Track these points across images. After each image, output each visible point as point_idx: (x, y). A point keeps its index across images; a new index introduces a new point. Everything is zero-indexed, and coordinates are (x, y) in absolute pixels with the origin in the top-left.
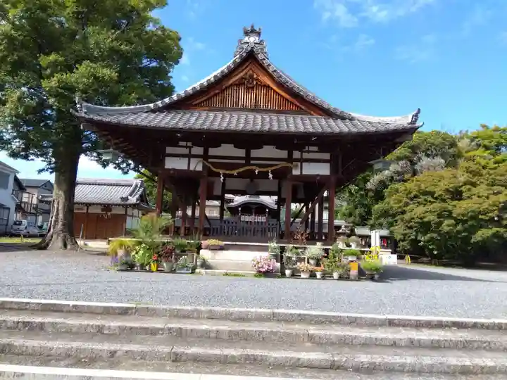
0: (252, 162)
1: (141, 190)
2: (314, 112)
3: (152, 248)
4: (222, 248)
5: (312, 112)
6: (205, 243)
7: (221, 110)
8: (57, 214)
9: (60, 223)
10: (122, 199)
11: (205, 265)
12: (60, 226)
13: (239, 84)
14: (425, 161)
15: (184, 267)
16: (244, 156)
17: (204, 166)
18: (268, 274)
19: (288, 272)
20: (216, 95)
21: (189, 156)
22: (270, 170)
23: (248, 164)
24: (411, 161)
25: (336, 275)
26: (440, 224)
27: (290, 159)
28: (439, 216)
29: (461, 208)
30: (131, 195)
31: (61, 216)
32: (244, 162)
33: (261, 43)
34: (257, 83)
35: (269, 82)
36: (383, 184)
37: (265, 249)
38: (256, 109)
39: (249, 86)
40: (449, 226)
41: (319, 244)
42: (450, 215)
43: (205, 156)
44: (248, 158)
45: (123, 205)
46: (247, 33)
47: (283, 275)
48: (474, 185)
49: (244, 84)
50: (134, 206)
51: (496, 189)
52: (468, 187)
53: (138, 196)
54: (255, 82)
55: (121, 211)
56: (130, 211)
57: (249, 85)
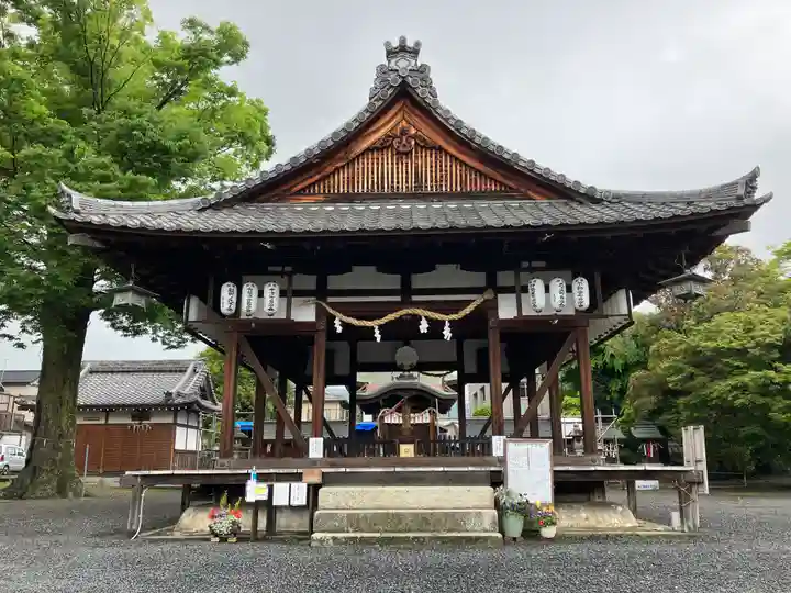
0: (415, 298)
2: (537, 193)
5: (530, 193)
7: (349, 199)
13: (381, 147)
16: (398, 287)
17: (319, 312)
20: (337, 169)
23: (406, 303)
30: (184, 387)
32: (398, 299)
33: (420, 70)
34: (416, 143)
35: (440, 141)
38: (418, 194)
39: (401, 149)
43: (321, 292)
44: (406, 291)
45: (169, 407)
49: (391, 145)
54: (413, 142)
57: (402, 147)
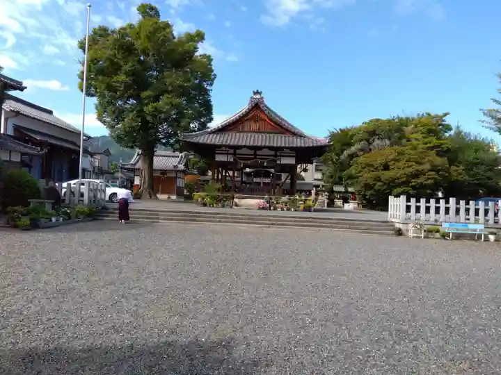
0: (257, 157)
1: (185, 161)
3: (212, 198)
4: (243, 198)
6: (236, 196)
7: (243, 132)
8: (145, 178)
9: (147, 183)
10: (175, 166)
11: (236, 205)
12: (146, 185)
14: (377, 142)
15: (227, 206)
16: (253, 154)
17: (234, 159)
18: (263, 208)
19: (272, 208)
20: (240, 125)
21: (228, 154)
22: (266, 161)
23: (255, 158)
24: (368, 143)
25: (292, 209)
26: (375, 184)
27: (276, 156)
28: (375, 180)
29: (386, 175)
30: (179, 163)
31: (147, 178)
32: (253, 157)
33: (262, 98)
34: (260, 118)
35: (266, 118)
36: (351, 156)
37: (263, 198)
38: (259, 132)
40: (379, 186)
41: (287, 197)
42: (380, 180)
43: (234, 154)
44: (255, 155)
45: (175, 171)
46: (255, 93)
47: (270, 209)
48: (398, 161)
49: (253, 119)
50: (183, 171)
51: (410, 164)
52: (393, 162)
53: (183, 164)
55: (173, 175)
56: (179, 175)
57: (256, 119)
